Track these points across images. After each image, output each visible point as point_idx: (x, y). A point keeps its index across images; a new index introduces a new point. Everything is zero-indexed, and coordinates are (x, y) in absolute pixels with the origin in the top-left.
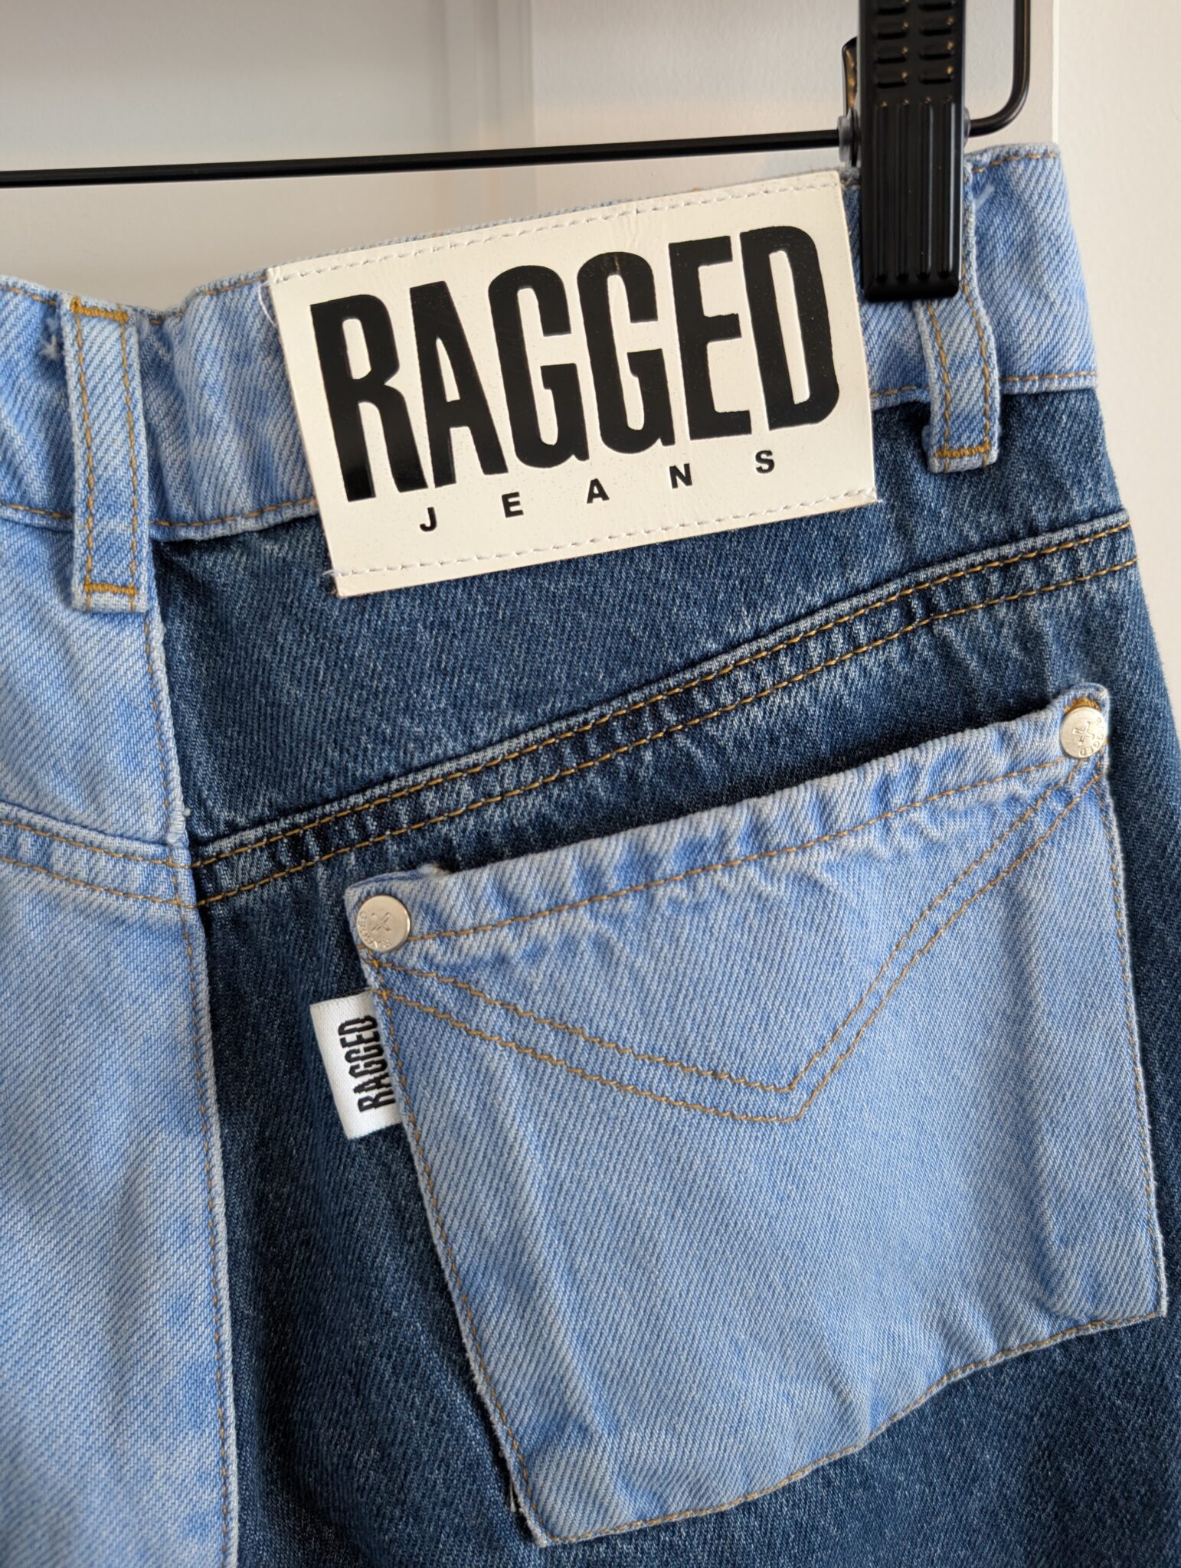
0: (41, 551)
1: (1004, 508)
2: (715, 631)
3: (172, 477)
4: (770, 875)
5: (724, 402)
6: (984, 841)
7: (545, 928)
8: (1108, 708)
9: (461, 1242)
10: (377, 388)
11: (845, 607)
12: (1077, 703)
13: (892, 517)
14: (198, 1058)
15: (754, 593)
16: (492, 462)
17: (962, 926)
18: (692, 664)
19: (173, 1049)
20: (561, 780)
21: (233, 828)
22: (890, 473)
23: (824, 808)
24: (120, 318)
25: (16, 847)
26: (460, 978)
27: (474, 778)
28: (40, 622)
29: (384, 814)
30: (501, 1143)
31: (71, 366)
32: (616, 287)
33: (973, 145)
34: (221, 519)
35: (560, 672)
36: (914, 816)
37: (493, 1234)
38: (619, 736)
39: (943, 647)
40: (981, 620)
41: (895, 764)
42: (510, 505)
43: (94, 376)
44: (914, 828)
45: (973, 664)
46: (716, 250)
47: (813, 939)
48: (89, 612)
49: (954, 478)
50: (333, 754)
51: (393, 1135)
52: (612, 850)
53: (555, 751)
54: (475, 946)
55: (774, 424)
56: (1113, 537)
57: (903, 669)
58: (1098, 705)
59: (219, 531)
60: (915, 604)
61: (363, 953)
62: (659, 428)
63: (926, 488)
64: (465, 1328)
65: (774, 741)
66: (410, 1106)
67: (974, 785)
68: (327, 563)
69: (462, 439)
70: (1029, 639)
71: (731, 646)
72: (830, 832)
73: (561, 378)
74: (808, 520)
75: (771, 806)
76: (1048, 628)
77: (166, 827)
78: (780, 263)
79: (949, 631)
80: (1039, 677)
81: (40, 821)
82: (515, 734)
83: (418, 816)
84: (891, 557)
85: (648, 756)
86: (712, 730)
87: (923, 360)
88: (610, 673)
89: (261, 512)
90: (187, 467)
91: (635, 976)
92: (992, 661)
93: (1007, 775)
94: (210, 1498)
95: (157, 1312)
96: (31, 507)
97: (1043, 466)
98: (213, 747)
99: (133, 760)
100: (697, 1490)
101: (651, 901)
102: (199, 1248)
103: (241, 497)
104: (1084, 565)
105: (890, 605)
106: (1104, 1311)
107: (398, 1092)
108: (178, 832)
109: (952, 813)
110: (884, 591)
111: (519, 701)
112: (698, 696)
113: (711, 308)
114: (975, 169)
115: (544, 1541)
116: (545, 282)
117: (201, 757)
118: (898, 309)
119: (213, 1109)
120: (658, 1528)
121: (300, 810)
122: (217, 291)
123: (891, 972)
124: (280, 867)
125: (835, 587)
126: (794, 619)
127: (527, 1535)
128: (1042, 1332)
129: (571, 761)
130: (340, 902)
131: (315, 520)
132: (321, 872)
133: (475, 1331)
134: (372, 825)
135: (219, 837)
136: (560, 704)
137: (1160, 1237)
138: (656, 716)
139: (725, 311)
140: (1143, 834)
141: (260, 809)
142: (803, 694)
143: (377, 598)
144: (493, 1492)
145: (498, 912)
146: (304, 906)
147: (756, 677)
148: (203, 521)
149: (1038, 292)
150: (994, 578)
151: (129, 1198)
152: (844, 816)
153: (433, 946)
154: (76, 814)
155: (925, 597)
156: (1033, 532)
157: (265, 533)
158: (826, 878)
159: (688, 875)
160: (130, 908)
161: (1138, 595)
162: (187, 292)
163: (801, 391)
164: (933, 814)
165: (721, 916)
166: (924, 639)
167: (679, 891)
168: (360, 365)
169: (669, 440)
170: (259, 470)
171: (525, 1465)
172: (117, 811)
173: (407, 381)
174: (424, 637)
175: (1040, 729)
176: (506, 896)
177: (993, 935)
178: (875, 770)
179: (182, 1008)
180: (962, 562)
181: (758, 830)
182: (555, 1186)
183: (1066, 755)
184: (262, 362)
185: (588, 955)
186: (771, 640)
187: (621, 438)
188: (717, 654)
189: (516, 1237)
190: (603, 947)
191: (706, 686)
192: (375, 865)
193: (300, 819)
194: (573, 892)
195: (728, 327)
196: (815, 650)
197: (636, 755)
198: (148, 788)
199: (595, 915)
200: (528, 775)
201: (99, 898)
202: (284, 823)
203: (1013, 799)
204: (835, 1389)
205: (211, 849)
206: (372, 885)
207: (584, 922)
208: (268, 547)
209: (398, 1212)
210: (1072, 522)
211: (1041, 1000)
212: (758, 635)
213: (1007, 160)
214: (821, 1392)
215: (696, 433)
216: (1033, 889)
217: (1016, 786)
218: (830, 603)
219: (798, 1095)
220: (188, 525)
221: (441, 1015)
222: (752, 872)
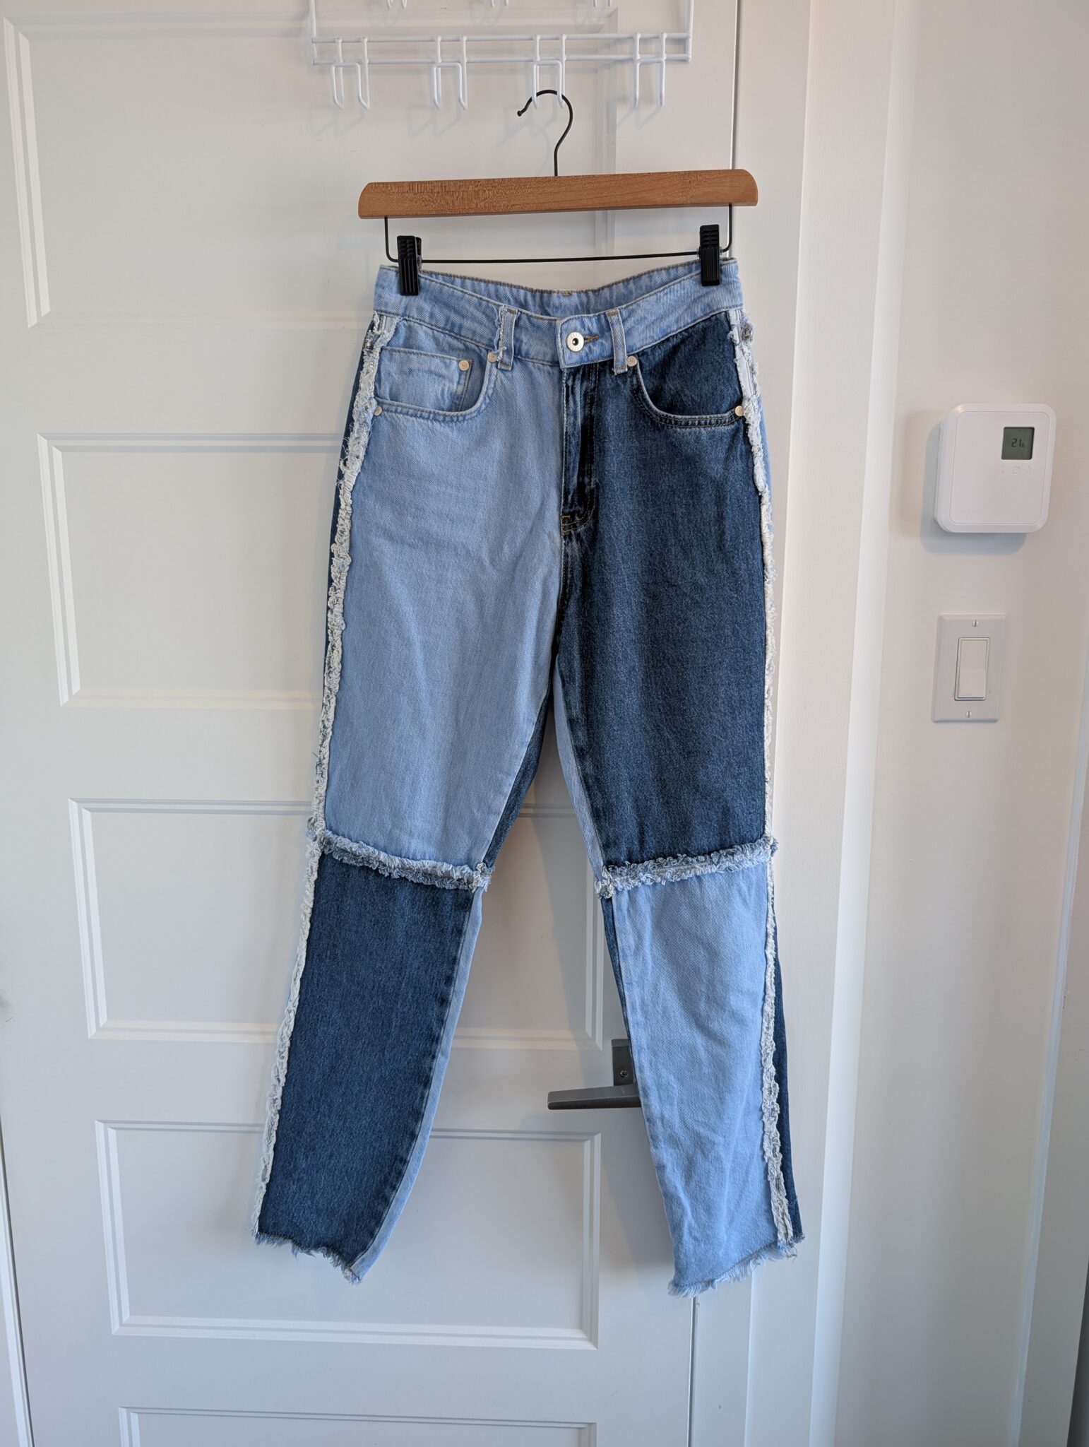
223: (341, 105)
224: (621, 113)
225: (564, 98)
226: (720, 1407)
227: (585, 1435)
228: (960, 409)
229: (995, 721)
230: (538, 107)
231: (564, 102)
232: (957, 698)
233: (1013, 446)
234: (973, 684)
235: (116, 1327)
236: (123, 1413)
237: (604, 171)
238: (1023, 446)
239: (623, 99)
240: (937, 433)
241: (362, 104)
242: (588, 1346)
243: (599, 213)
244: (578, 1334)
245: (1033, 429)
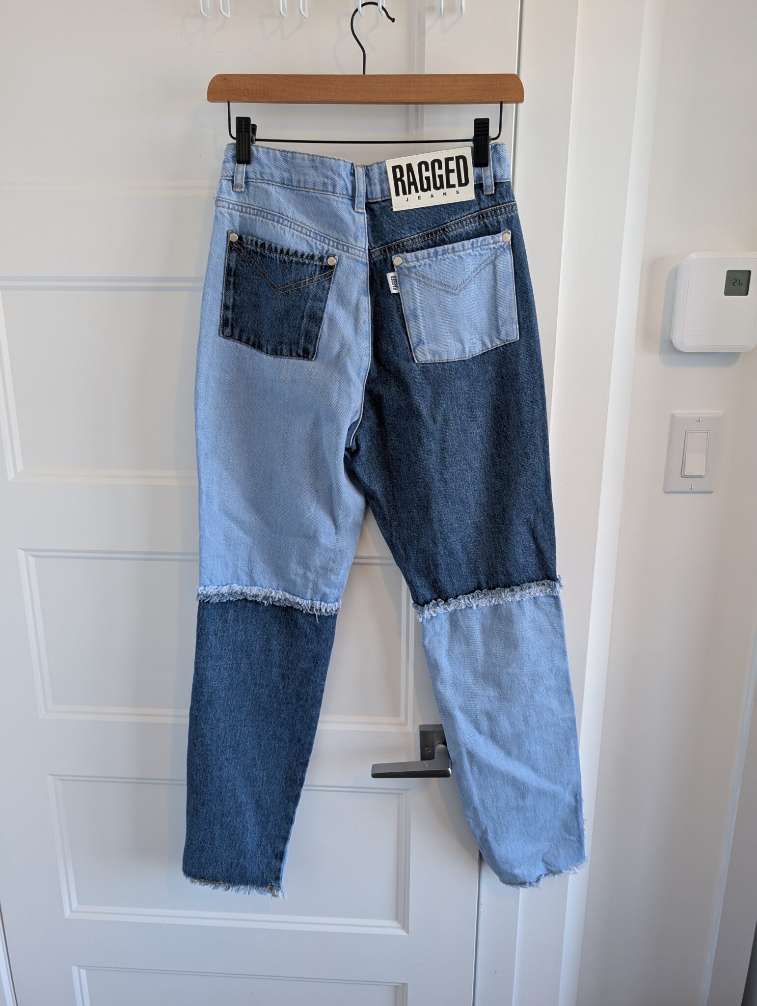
0: (350, 203)
1: (495, 201)
2: (449, 219)
3: (369, 192)
4: (455, 255)
5: (451, 183)
6: (490, 255)
7: (422, 262)
8: (511, 234)
9: (407, 311)
10: (401, 179)
11: (469, 216)
12: (505, 233)
13: (478, 202)
14: (367, 285)
15: (455, 213)
16: (417, 191)
17: (486, 269)
18: (445, 224)
19: (364, 282)
20: (425, 241)
21: (375, 248)
22: (477, 195)
23: (463, 245)
24: (362, 166)
25: (343, 249)
26: (409, 269)
27: (412, 240)
28: (350, 213)
29: (398, 246)
30: (414, 294)
31: (356, 175)
32: (436, 164)
33: (492, 142)
34: (376, 199)
35: (425, 224)
36: (478, 249)
37: (412, 309)
38: (434, 234)
39: (485, 223)
40: (491, 219)
41: (474, 240)
42: (419, 198)
43: (359, 176)
44: (477, 251)
45: (490, 226)
46: (452, 159)
47: (461, 266)
48: (357, 212)
49: (488, 196)
50: (391, 235)
51: (398, 294)
52: (432, 250)
53: (424, 236)
54: (412, 264)
55: (459, 186)
56: (512, 206)
57: (479, 227)
58: (509, 233)
59: (375, 201)
60: (481, 216)
61: (395, 266)
62: (442, 186)
63: (483, 197)
64: (407, 325)
65: (457, 237)
66: (400, 290)
67: (487, 245)
68: (392, 206)
69: (413, 187)
70: (499, 222)
71: (451, 221)
72: (464, 250)
73: (428, 178)
74: (464, 202)
75: (455, 245)
76: (502, 221)
77: (365, 247)
78: (461, 161)
79: (486, 221)
80: (500, 229)
81: (347, 244)
82: (418, 233)
83: (403, 246)
84: (477, 208)
85: (438, 238)
86: (448, 234)
87: (482, 177)
88: (433, 225)
89: (382, 198)
90: (371, 190)
91: (434, 269)
92: (493, 226)
93: (493, 244)
94: (368, 352)
95: (361, 322)
96: (349, 196)
97: (501, 194)
98: (372, 235)
99: (362, 235)
100: (440, 356)
101: (437, 258)
102: (367, 313)
103: (379, 195)
104: (507, 210)
105: (476, 216)
106: (508, 339)
107: (399, 287)
108: (367, 248)
109: (484, 249)
110: (475, 214)
111: (419, 228)
112: (446, 229)
113: (451, 168)
114: (492, 146)
115: (416, 362)
116: (426, 163)
117: (370, 236)
118: (479, 168)
119: (369, 293)
120: (433, 363)
121: (385, 245)
122: (377, 163)
123: (474, 275)
124: (382, 254)
125: (468, 213)
126: (461, 217)
127: (414, 361)
128: (498, 343)
129: (426, 238)
130: (391, 259)
131: (390, 199)
132: (388, 254)
133: (408, 325)
134: (396, 247)
135: (372, 249)
136: (425, 229)
137: (518, 326)
138: (439, 232)
139: (452, 169)
140: (516, 256)
141: (379, 245)
142: (462, 230)
143: (399, 211)
144: (409, 353)
145: (415, 259)
146: (385, 260)
147: (455, 226)
148: (373, 199)
149: (501, 166)
150: (493, 212)
151: (357, 305)
152: (466, 247)
153: (405, 264)
154: (353, 244)
155: (482, 215)
156: (499, 204)
157: (383, 201)
158: (463, 256)
159: (443, 255)
160: (360, 259)
161: (517, 216)
162: (372, 163)
163: (463, 181)
164: (481, 249)
165: (447, 261)
166: (482, 222)
167: (441, 257)
168: (398, 176)
169: (443, 188)
170: (382, 191)
171: (414, 349)
172: (359, 244)
173: (405, 178)
174: (405, 218)
175: (498, 236)
176: (416, 257)
177: (491, 272)
178: (471, 241)
179: (366, 276)
180: (488, 209)
181: (453, 248)
182: (421, 301)
183: (503, 241)
184: (384, 175)
185: (428, 266)
186: (458, 220)
187: (436, 188)
188: (449, 222)
189: (415, 309)
190: (430, 265)
191: (447, 227)
192: (397, 253)
193: (385, 246)
194: (426, 256)
195: (453, 171)
196: (464, 222)
197: (436, 238)
198: (364, 240)
199: (429, 260)
200: (420, 240)
201: (355, 257)
202: (383, 247)
203: (494, 248)
204: (462, 344)
205: (371, 251)
206: (397, 255)
207: (427, 261)
208: (383, 203)
209: (398, 307)
210: (506, 203)
211: (499, 283)
212: (456, 219)
213: (496, 145)
214: (460, 345)
215: (448, 187)
216: (497, 263)
217: (494, 246)
218: (467, 215)
219: (457, 291)
220: (370, 200)
221: (406, 275)
222: (452, 254)
223: (207, 16)
224: (429, 21)
225: (383, 8)
226: (496, 973)
227: (400, 991)
228: (693, 255)
229: (711, 492)
230: (363, 16)
231: (383, 12)
232: (683, 476)
233: (733, 285)
234: (695, 465)
235: (67, 913)
236: (75, 969)
237: (416, 72)
238: (742, 285)
239: (432, 9)
240: (675, 274)
241: (223, 15)
242: (402, 932)
243: (412, 106)
244: (395, 924)
245: (749, 272)
